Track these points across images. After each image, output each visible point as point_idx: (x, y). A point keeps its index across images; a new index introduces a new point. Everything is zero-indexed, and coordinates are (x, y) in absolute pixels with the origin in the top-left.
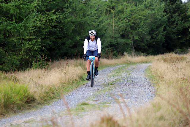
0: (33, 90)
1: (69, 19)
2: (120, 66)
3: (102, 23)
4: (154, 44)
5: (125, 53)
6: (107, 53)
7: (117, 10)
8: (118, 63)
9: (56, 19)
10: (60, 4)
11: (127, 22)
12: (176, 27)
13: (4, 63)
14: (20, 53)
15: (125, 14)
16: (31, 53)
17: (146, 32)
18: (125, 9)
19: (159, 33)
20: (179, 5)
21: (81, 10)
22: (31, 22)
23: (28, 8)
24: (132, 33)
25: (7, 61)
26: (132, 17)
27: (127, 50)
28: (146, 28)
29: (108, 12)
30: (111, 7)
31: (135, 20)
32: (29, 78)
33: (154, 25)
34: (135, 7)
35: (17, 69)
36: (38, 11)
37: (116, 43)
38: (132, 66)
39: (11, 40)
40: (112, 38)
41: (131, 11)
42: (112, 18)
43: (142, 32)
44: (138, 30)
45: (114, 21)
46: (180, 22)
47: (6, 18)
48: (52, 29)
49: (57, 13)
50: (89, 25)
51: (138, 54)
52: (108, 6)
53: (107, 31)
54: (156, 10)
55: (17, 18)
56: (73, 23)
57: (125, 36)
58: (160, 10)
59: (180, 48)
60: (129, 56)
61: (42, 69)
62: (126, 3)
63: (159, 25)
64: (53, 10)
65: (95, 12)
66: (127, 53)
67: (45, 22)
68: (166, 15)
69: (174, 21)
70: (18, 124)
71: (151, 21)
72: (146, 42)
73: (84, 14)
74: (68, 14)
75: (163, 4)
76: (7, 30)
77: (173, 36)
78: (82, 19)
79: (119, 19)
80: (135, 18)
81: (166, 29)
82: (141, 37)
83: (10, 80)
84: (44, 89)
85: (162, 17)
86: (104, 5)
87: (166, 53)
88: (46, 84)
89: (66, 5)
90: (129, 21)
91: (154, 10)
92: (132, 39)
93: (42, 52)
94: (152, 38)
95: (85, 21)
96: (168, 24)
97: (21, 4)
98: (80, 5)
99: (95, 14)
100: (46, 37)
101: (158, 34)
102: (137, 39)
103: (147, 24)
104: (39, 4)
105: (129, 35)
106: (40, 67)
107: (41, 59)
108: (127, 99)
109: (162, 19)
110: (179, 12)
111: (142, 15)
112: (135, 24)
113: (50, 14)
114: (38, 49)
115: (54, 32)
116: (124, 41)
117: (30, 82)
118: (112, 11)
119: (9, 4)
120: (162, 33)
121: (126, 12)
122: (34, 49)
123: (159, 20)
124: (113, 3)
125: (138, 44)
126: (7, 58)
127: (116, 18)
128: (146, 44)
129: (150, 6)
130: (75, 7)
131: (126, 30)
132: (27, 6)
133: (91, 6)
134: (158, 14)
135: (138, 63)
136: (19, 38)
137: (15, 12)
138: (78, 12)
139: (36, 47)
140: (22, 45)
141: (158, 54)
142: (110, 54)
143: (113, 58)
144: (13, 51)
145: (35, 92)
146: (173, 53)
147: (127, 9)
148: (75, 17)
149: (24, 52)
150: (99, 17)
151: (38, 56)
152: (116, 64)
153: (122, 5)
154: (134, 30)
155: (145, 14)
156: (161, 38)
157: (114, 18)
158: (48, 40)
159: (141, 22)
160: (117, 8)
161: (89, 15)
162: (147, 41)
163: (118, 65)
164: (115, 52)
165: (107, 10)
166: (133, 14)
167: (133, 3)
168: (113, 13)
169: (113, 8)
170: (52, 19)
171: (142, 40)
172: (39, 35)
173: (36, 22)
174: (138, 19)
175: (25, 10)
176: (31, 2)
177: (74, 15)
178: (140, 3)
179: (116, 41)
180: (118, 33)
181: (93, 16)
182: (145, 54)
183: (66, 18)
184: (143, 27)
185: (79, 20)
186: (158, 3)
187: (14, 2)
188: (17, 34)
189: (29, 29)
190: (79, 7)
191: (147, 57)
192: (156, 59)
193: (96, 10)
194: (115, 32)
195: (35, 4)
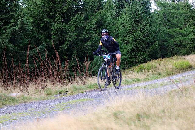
0: (191, 63)
13: (180, 52)
16: (191, 49)
22: (191, 37)
36: (193, 32)
39: (183, 44)
47: (181, 35)
55: (185, 35)
76: (181, 40)
83: (182, 59)
137: (184, 33)
139: (193, 46)
149: (188, 48)
172: (194, 41)
173: (193, 36)
175: (188, 32)
176: (191, 29)
188: (185, 41)
189: (190, 39)
195: (192, 29)
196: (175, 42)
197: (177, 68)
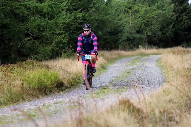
0: (61, 76)
1: (93, 17)
2: (135, 57)
3: (121, 21)
4: (164, 39)
5: (140, 46)
6: (125, 46)
7: (133, 10)
8: (134, 54)
9: (82, 17)
10: (85, 5)
11: (141, 20)
12: (183, 25)
13: (38, 53)
14: (52, 45)
15: (140, 14)
16: (61, 46)
17: (157, 28)
18: (140, 9)
19: (169, 29)
20: (186, 6)
21: (103, 9)
22: (61, 20)
23: (59, 7)
24: (145, 30)
25: (41, 52)
26: (146, 16)
27: (142, 44)
28: (157, 25)
29: (126, 12)
30: (128, 7)
31: (148, 19)
32: (59, 66)
33: (165, 23)
34: (148, 8)
35: (49, 58)
36: (67, 10)
37: (132, 37)
38: (146, 57)
39: (44, 34)
40: (129, 33)
41: (145, 11)
42: (129, 16)
43: (154, 29)
44: (151, 27)
45: (131, 19)
46: (186, 21)
47: (41, 15)
48: (78, 26)
49: (83, 12)
50: (110, 23)
51: (150, 47)
52: (126, 6)
53: (124, 27)
54: (166, 10)
55: (50, 16)
56: (96, 20)
57: (140, 31)
58: (170, 10)
59: (186, 43)
60: (143, 49)
61: (70, 58)
62: (141, 4)
63: (169, 23)
64: (79, 9)
65: (115, 12)
66: (142, 46)
67: (73, 19)
68: (175, 15)
69: (182, 20)
70: (49, 104)
71: (162, 20)
72: (157, 38)
73: (105, 13)
74: (92, 13)
75: (173, 5)
76: (41, 26)
77: (180, 32)
78: (104, 17)
79: (135, 17)
80: (148, 17)
81: (175, 26)
82: (153, 33)
83: (43, 67)
84: (71, 75)
85: (171, 16)
86: (122, 6)
87: (174, 46)
88: (73, 71)
89: (91, 5)
90: (144, 19)
91: (165, 10)
92: (146, 34)
93: (70, 45)
94: (163, 34)
95: (107, 19)
96: (176, 22)
97: (53, 4)
98: (102, 6)
99: (115, 13)
100: (74, 31)
101: (168, 31)
102: (150, 35)
103: (158, 22)
104: (68, 4)
105: (144, 31)
106: (68, 57)
107: (69, 50)
108: (141, 85)
109: (172, 19)
110: (186, 12)
111: (154, 15)
112: (148, 22)
113: (78, 13)
114: (67, 42)
115: (80, 28)
116: (139, 36)
117: (60, 69)
118: (129, 11)
119: (43, 4)
120: (171, 29)
121: (141, 11)
122: (63, 42)
123: (168, 19)
124: (130, 4)
125: (151, 39)
126: (40, 49)
127: (133, 17)
128: (157, 39)
129: (162, 6)
130: (99, 7)
131: (141, 26)
132: (58, 6)
133: (112, 6)
134: (168, 14)
135: (150, 55)
136: (51, 32)
137: (48, 11)
138: (101, 11)
139: (65, 40)
140: (53, 39)
141: (168, 47)
142: (127, 47)
143: (129, 50)
144: (46, 44)
145: (63, 78)
146: (180, 46)
147: (142, 9)
148: (98, 15)
149: (54, 44)
150: (118, 16)
151: (66, 48)
152: (132, 55)
153: (138, 5)
154: (147, 27)
155: (157, 13)
156: (170, 34)
157: (131, 17)
158: (75, 34)
159: (153, 20)
160: (134, 8)
161: (110, 14)
162: (158, 36)
163: (134, 56)
164: (131, 45)
165: (125, 10)
166: (147, 14)
167: (147, 5)
168: (130, 12)
169: (130, 8)
170: (79, 17)
171: (154, 35)
172: (68, 30)
173: (65, 19)
174: (151, 18)
175: (56, 9)
176: (62, 3)
177: (97, 14)
178: (153, 4)
179: (132, 36)
180: (134, 29)
181: (113, 15)
182: (157, 47)
183: (91, 16)
184: (155, 25)
185: (102, 18)
186: (168, 4)
187: (47, 2)
188: (49, 29)
189: (59, 25)
190: (102, 7)
191: (159, 50)
192: (166, 51)
193: (116, 10)
194: (132, 28)
195: (64, 4)
196: (28, 29)
197: (32, 86)
